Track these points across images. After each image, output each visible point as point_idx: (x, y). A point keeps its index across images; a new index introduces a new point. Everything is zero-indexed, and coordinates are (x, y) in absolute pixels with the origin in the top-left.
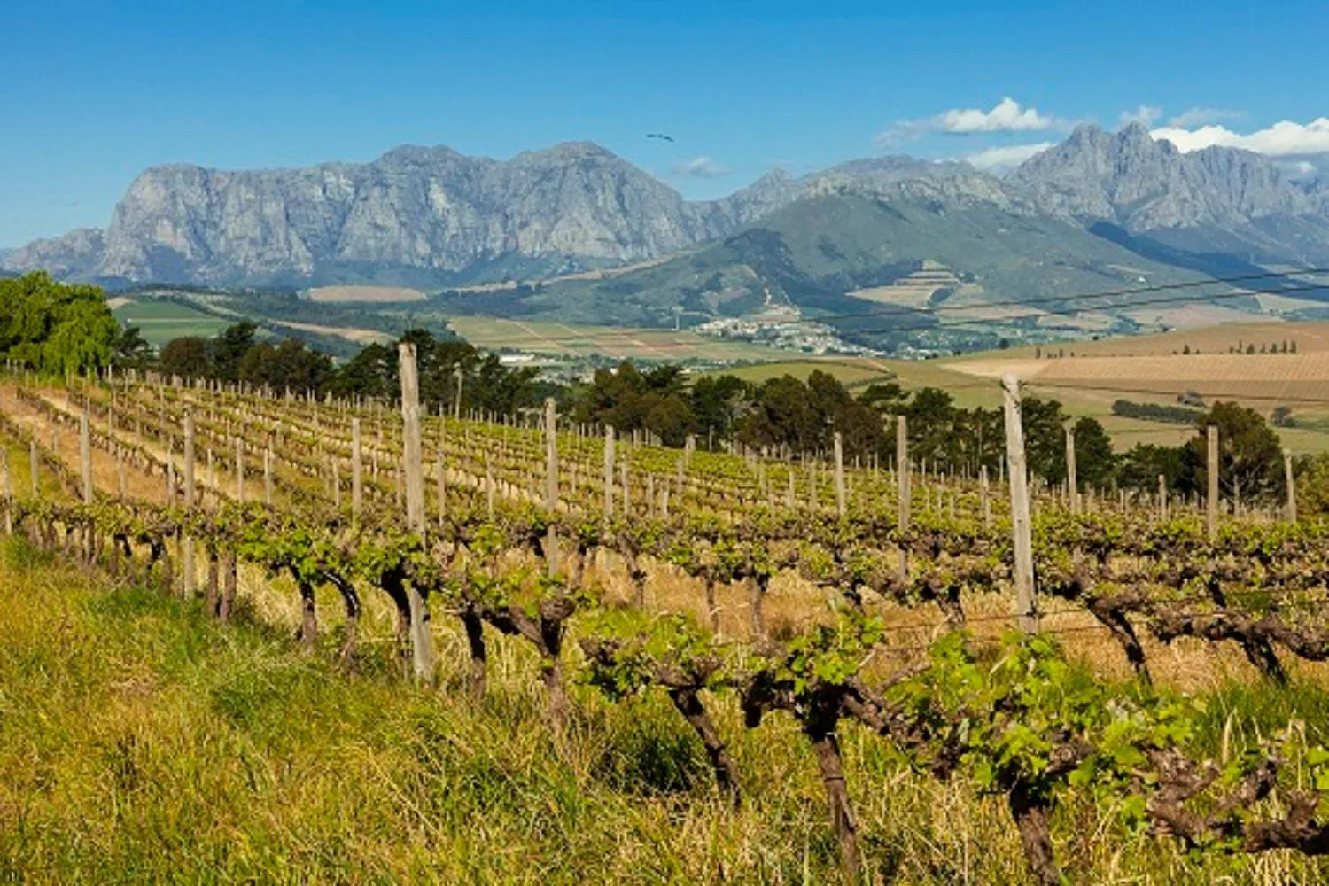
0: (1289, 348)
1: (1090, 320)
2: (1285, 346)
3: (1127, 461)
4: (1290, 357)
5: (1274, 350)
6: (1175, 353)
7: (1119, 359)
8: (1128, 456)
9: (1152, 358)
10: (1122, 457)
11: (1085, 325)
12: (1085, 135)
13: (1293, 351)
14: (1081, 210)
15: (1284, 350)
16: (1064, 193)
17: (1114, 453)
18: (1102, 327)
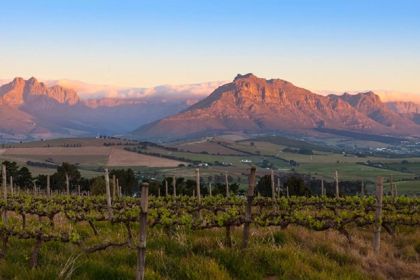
0: (79, 145)
1: (19, 136)
2: (78, 145)
3: (36, 180)
4: (79, 148)
5: (74, 146)
6: (45, 147)
7: (28, 149)
8: (36, 178)
9: (38, 148)
10: (35, 178)
11: (18, 138)
12: (18, 80)
13: (80, 146)
14: (16, 103)
15: (78, 146)
16: (11, 98)
17: (32, 177)
18: (22, 138)
